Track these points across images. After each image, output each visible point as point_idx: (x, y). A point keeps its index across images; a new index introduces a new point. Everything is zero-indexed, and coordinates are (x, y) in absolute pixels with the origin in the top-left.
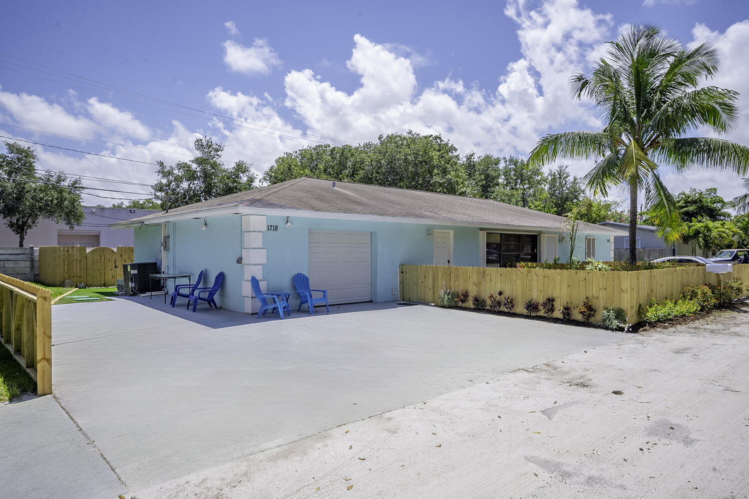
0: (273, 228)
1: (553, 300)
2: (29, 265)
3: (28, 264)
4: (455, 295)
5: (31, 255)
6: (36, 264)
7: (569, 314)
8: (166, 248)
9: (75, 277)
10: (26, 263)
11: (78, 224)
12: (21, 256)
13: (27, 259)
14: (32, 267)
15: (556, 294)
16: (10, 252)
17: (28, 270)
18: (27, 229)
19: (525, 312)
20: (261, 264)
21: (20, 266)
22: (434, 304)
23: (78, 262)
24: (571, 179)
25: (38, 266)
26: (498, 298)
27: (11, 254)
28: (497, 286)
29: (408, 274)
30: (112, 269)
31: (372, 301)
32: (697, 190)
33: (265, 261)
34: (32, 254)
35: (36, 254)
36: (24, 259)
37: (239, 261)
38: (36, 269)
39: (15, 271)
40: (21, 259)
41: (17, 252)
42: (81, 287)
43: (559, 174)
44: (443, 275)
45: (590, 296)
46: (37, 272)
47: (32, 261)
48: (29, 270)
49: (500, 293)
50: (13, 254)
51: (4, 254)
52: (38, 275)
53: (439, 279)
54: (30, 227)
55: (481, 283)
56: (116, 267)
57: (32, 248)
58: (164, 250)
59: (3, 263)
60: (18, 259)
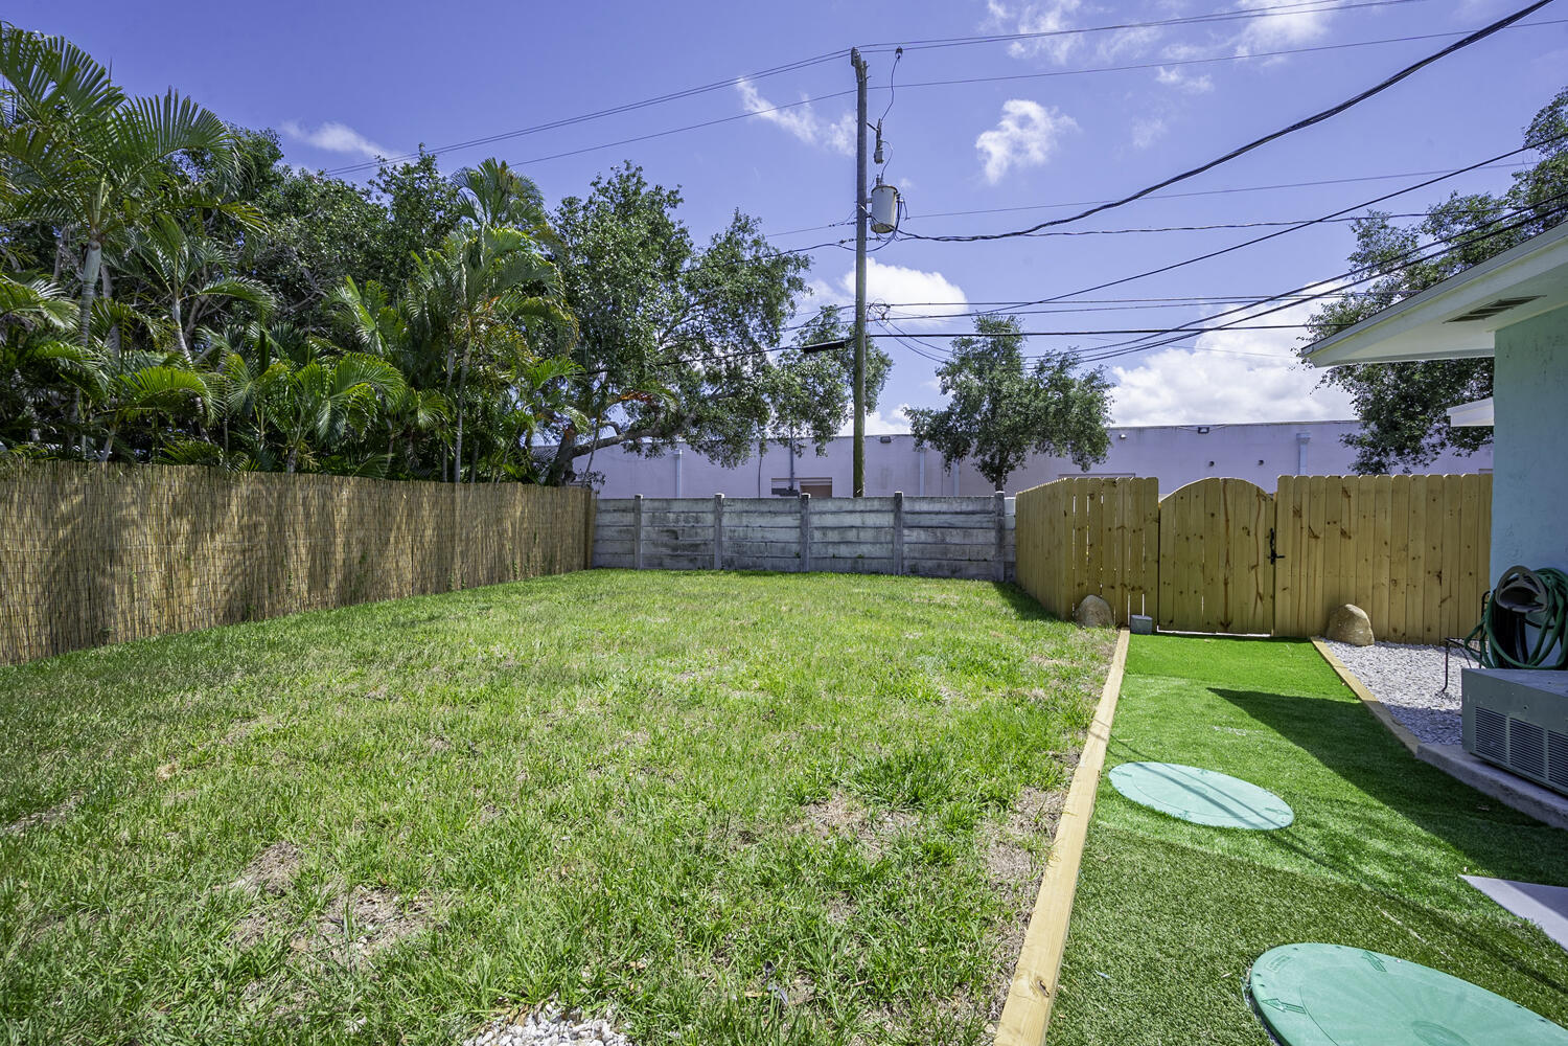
2: (993, 540)
3: (992, 536)
5: (999, 515)
6: (1010, 538)
9: (1118, 589)
10: (988, 535)
11: (1097, 461)
12: (977, 518)
13: (991, 525)
14: (1001, 545)
16: (956, 507)
17: (994, 550)
18: (1007, 472)
21: (975, 542)
23: (1128, 535)
25: (1013, 542)
27: (957, 513)
30: (1255, 567)
34: (1001, 513)
35: (1010, 513)
36: (984, 525)
38: (1009, 550)
39: (964, 553)
40: (978, 525)
41: (970, 508)
42: (1139, 626)
46: (1011, 558)
47: (1001, 529)
48: (993, 553)
50: (961, 513)
51: (944, 513)
52: (1012, 565)
54: (1012, 468)
56: (1274, 556)
59: (942, 533)
60: (972, 525)
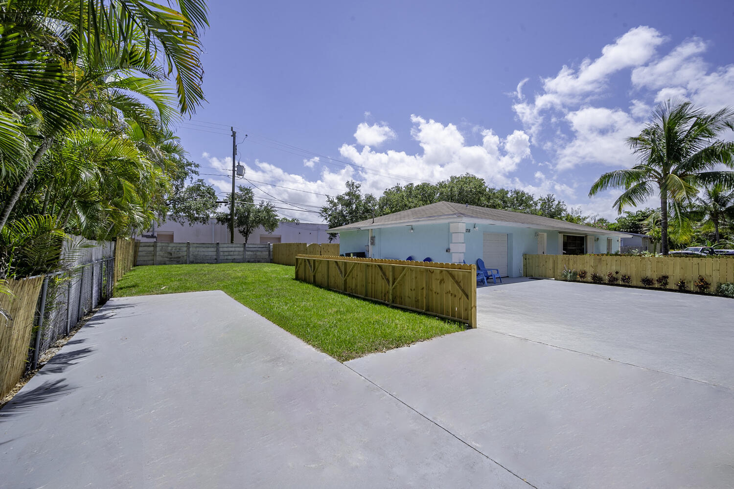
0: (468, 231)
1: (667, 277)
3: (267, 253)
4: (575, 274)
5: (269, 248)
6: (271, 253)
7: (683, 286)
8: (373, 244)
13: (267, 250)
14: (269, 255)
15: (669, 273)
16: (259, 246)
17: (267, 256)
19: (641, 284)
20: (463, 253)
21: (264, 254)
22: (554, 279)
23: (303, 252)
24: (556, 202)
26: (615, 275)
28: (612, 267)
29: (531, 261)
31: (508, 277)
32: (650, 209)
33: (465, 251)
35: (272, 247)
37: (448, 250)
38: (271, 256)
39: (261, 257)
40: (264, 250)
41: (262, 247)
43: (548, 199)
44: (562, 261)
45: (703, 274)
46: (272, 258)
47: (269, 251)
49: (617, 273)
50: (260, 248)
51: (256, 247)
53: (559, 263)
55: (597, 266)
57: (269, 244)
58: (371, 245)
59: (255, 252)
